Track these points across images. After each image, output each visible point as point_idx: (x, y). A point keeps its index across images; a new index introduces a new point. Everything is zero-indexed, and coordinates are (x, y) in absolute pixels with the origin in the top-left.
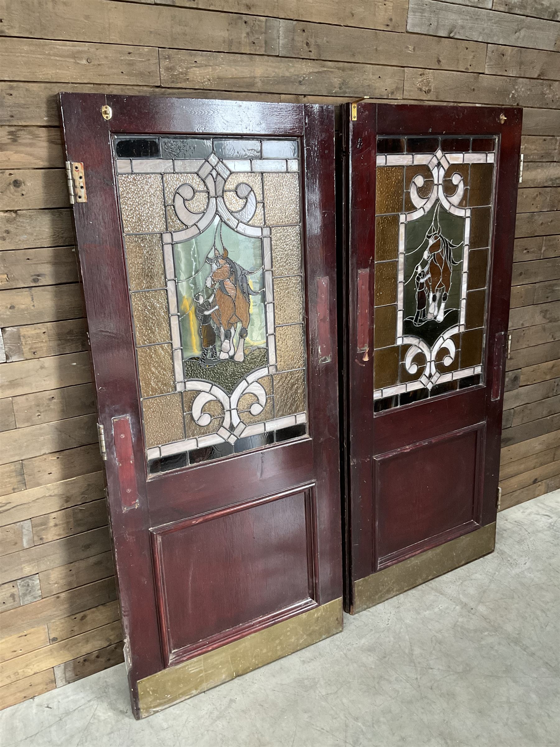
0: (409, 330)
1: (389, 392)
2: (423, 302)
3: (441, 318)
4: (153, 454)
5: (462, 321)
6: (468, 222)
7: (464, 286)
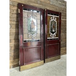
0: (51, 32)
4: (24, 40)
5: (56, 32)
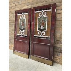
1: (36, 36)
2: (40, 27)
3: (43, 29)
5: (46, 30)
6: (47, 18)
7: (47, 26)
